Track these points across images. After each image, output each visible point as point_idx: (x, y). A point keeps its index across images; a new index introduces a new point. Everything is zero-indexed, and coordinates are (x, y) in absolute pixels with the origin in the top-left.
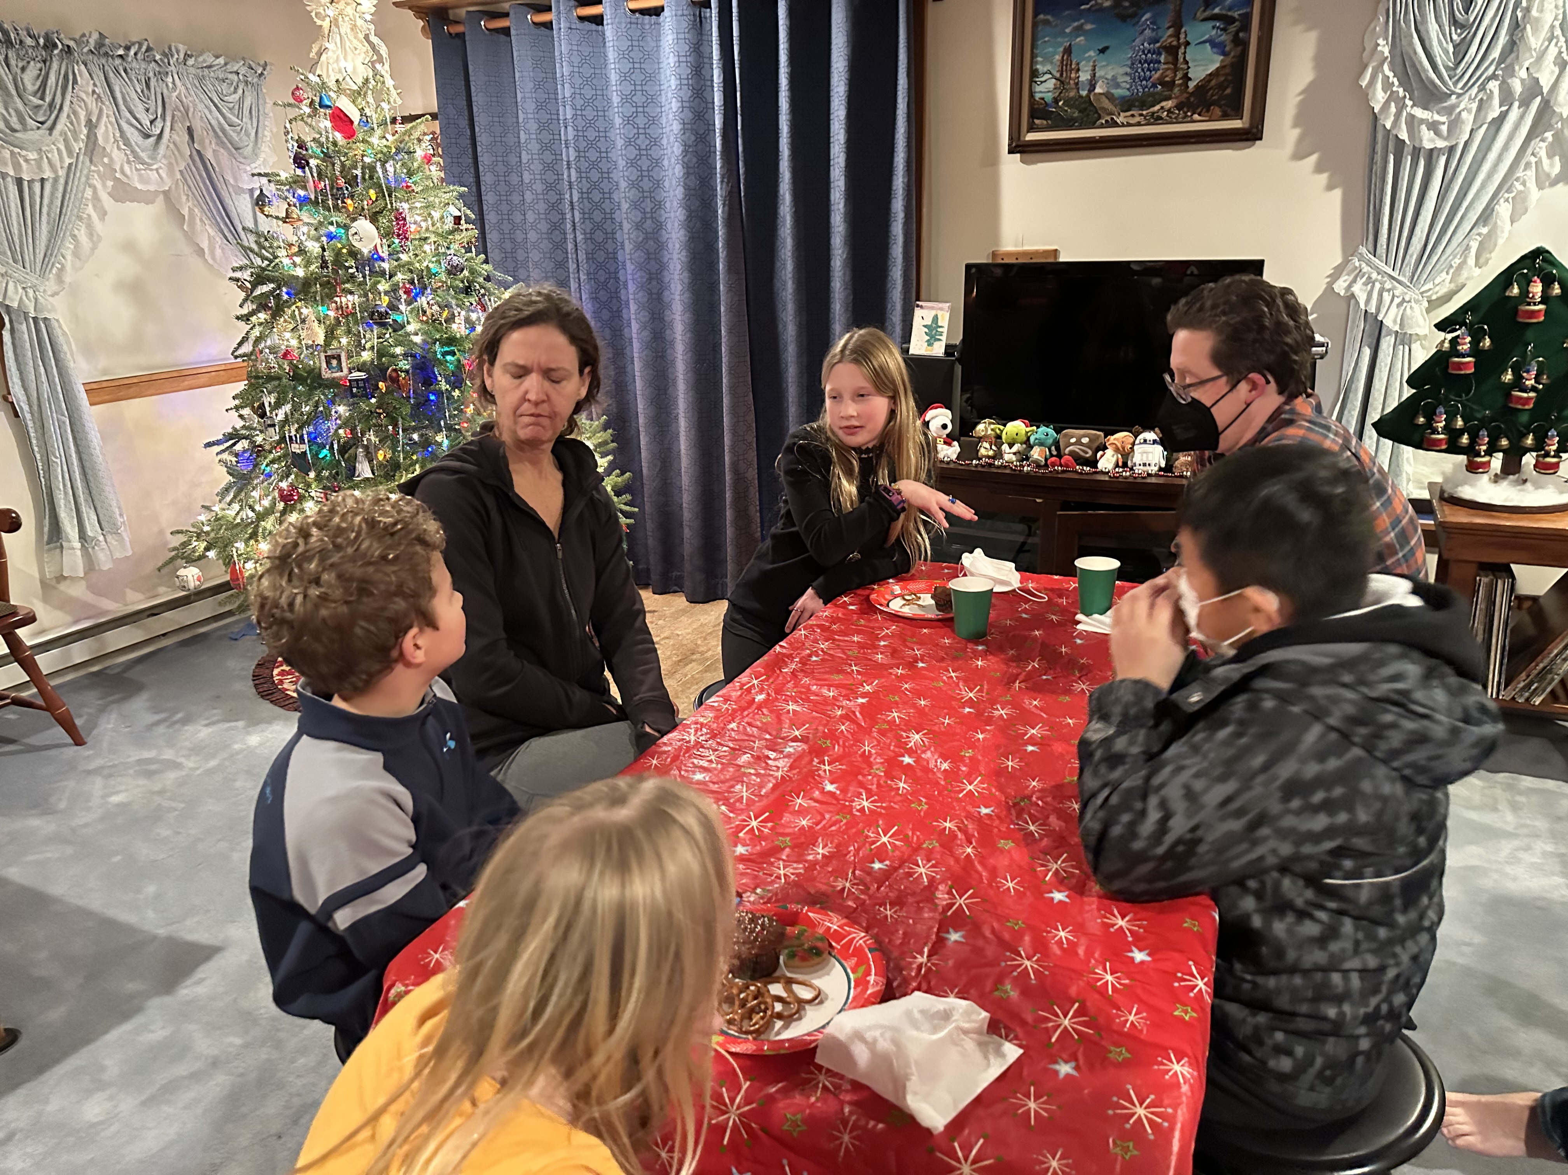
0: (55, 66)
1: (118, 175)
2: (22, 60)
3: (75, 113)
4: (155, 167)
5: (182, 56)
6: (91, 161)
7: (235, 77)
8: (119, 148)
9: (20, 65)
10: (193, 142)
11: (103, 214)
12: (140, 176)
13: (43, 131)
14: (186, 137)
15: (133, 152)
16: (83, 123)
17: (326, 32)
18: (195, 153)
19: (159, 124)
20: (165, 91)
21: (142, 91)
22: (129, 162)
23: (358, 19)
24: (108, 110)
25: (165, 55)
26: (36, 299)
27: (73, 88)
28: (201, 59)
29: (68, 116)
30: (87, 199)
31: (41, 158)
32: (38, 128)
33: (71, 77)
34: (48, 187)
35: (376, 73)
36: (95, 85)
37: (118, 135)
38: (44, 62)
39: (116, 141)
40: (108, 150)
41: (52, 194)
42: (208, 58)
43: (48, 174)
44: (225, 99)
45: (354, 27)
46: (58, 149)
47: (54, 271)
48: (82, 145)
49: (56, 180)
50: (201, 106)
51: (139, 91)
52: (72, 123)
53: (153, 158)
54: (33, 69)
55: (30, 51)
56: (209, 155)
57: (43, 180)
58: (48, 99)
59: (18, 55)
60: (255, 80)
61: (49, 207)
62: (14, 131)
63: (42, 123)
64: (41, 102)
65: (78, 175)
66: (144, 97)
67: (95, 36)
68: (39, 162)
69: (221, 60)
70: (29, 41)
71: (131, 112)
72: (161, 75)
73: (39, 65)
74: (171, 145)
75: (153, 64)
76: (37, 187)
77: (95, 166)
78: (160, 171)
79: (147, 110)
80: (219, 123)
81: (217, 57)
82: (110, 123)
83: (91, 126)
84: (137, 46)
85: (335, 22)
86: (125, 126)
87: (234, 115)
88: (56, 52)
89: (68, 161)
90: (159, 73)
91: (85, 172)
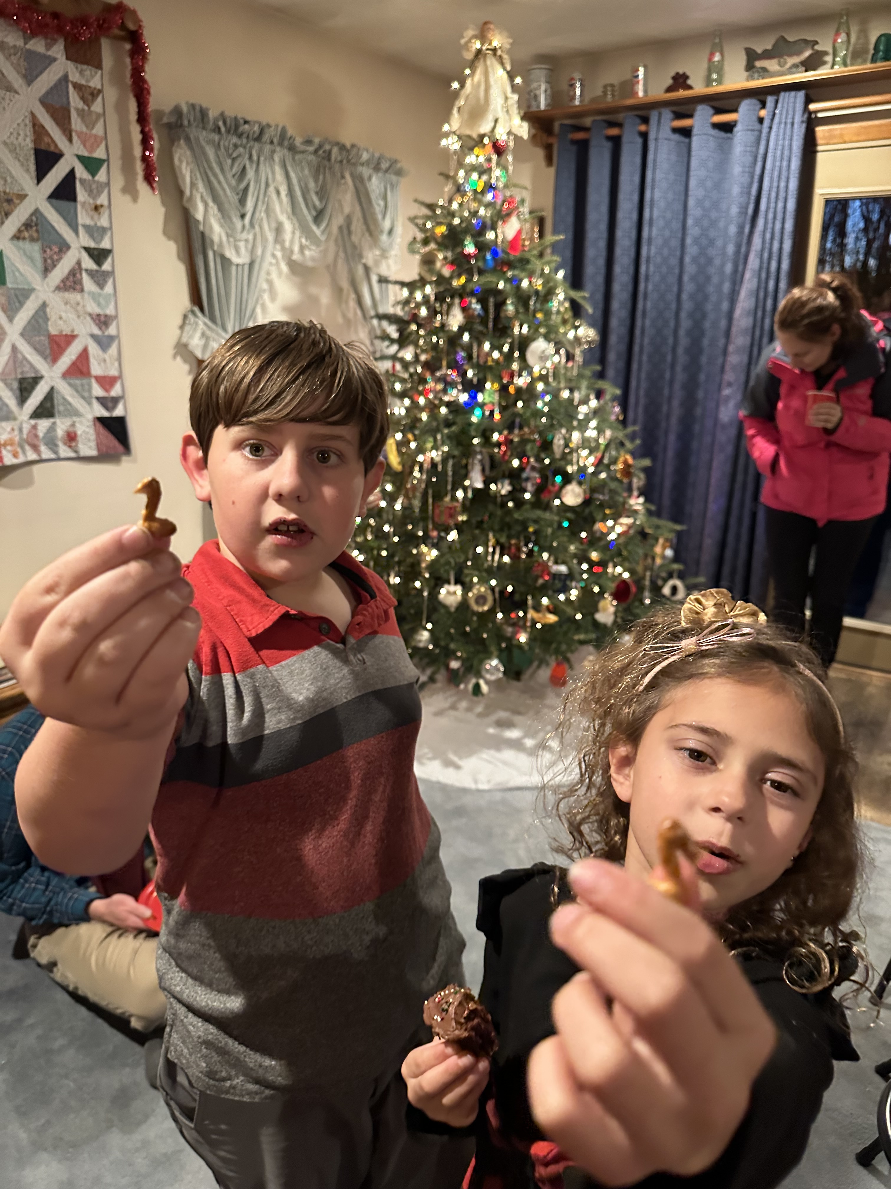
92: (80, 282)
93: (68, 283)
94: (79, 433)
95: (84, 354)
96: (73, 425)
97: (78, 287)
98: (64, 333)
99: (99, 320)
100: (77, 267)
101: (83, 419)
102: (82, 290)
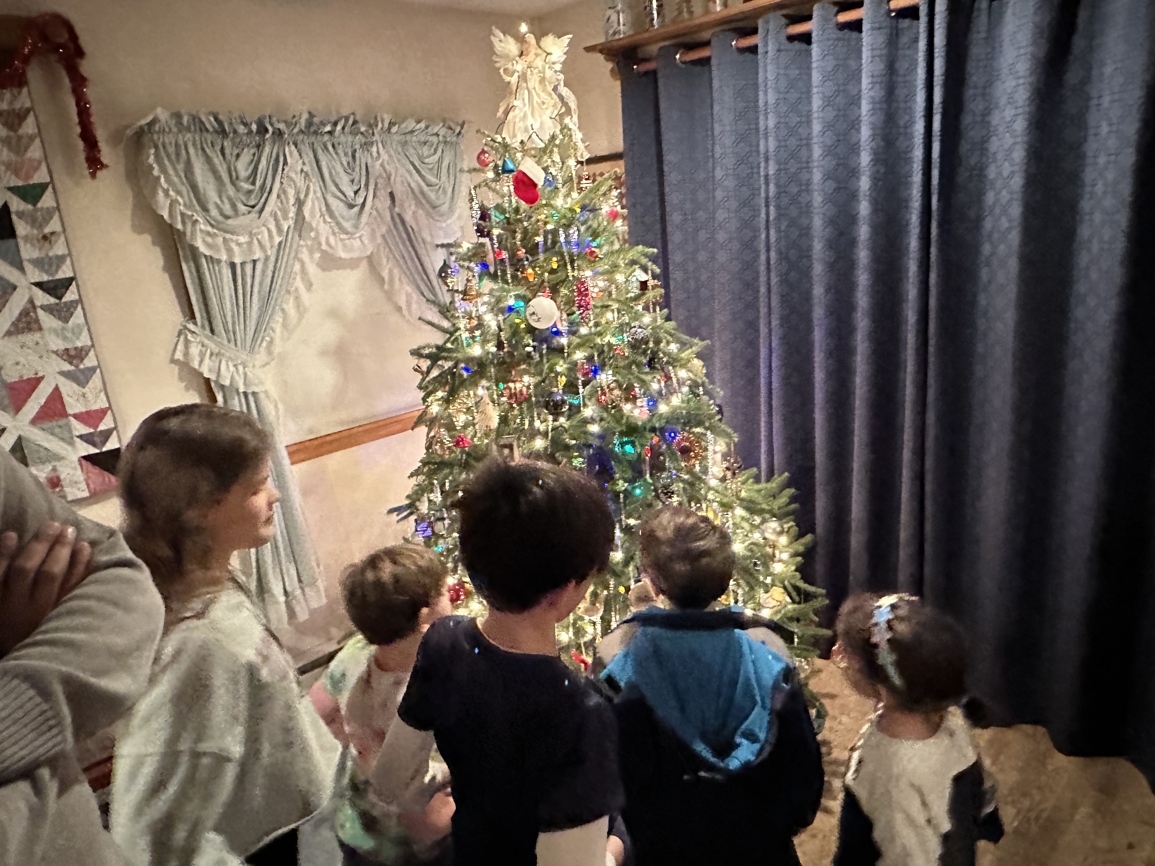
0: (267, 149)
1: (324, 247)
2: (237, 147)
3: (285, 192)
4: (358, 235)
5: (386, 125)
6: (300, 236)
7: (435, 139)
8: (325, 221)
9: (236, 152)
10: (394, 206)
11: (309, 286)
12: (345, 246)
13: (254, 215)
14: (389, 202)
15: (338, 224)
16: (292, 201)
17: (514, 88)
18: (396, 216)
19: (362, 193)
20: (369, 161)
21: (348, 163)
22: (334, 233)
23: (547, 70)
24: (315, 186)
25: (370, 126)
26: (245, 374)
27: (283, 170)
28: (403, 126)
29: (278, 196)
30: (296, 274)
31: (252, 240)
32: (249, 212)
33: (281, 159)
34: (259, 266)
35: (564, 128)
36: (304, 164)
37: (324, 209)
38: (258, 146)
39: (322, 215)
40: (314, 225)
41: (264, 272)
42: (410, 124)
43: (258, 254)
44: (426, 161)
45: (542, 80)
46: (269, 230)
47: (264, 344)
48: (291, 222)
49: (267, 258)
50: (402, 171)
51: (345, 164)
52: (282, 202)
53: (356, 227)
54: (246, 156)
55: (245, 138)
56: (408, 217)
57: (254, 262)
58: (258, 183)
59: (233, 145)
60: (454, 139)
61: (261, 284)
62: (227, 217)
63: (253, 207)
64: (251, 187)
65: (287, 250)
66: (349, 169)
67: (305, 116)
68: (250, 243)
69: (422, 125)
70: (242, 129)
71: (337, 185)
72: (367, 145)
73: (252, 151)
74: (374, 213)
75: (359, 136)
76: (249, 268)
77: (304, 240)
78: (364, 238)
79: (352, 181)
80: (419, 186)
81: (418, 122)
82: (317, 198)
83: (300, 204)
84: (343, 121)
85: (523, 77)
86: (331, 200)
87: (432, 175)
88: (268, 136)
89: (277, 240)
90: (365, 144)
91: (295, 246)
92: (37, 321)
93: (21, 325)
94: (62, 477)
95: (56, 395)
96: (54, 469)
97: (35, 326)
98: (25, 378)
99: (68, 355)
100: (29, 306)
101: (66, 462)
102: (40, 329)
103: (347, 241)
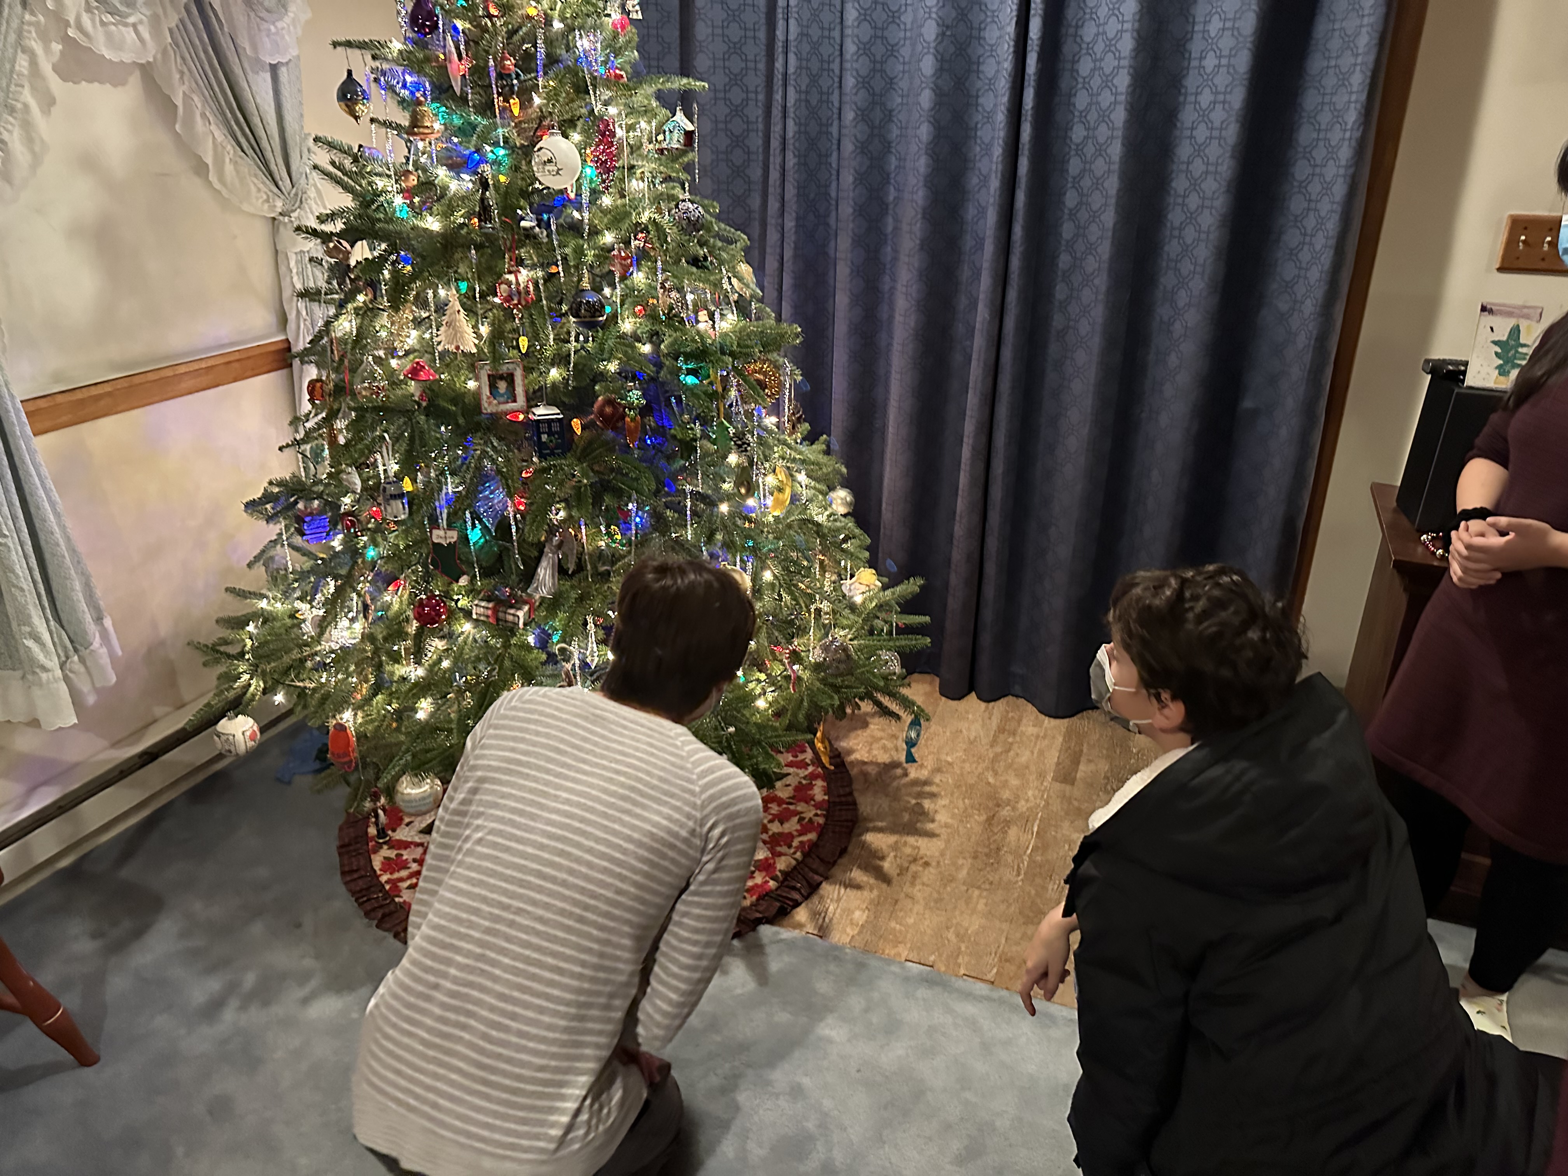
1: (71, 32)
4: (131, 20)
11: (48, 102)
12: (109, 36)
30: (20, 74)
77: (33, 13)
78: (140, 28)
91: (15, 24)
103: (113, 28)
